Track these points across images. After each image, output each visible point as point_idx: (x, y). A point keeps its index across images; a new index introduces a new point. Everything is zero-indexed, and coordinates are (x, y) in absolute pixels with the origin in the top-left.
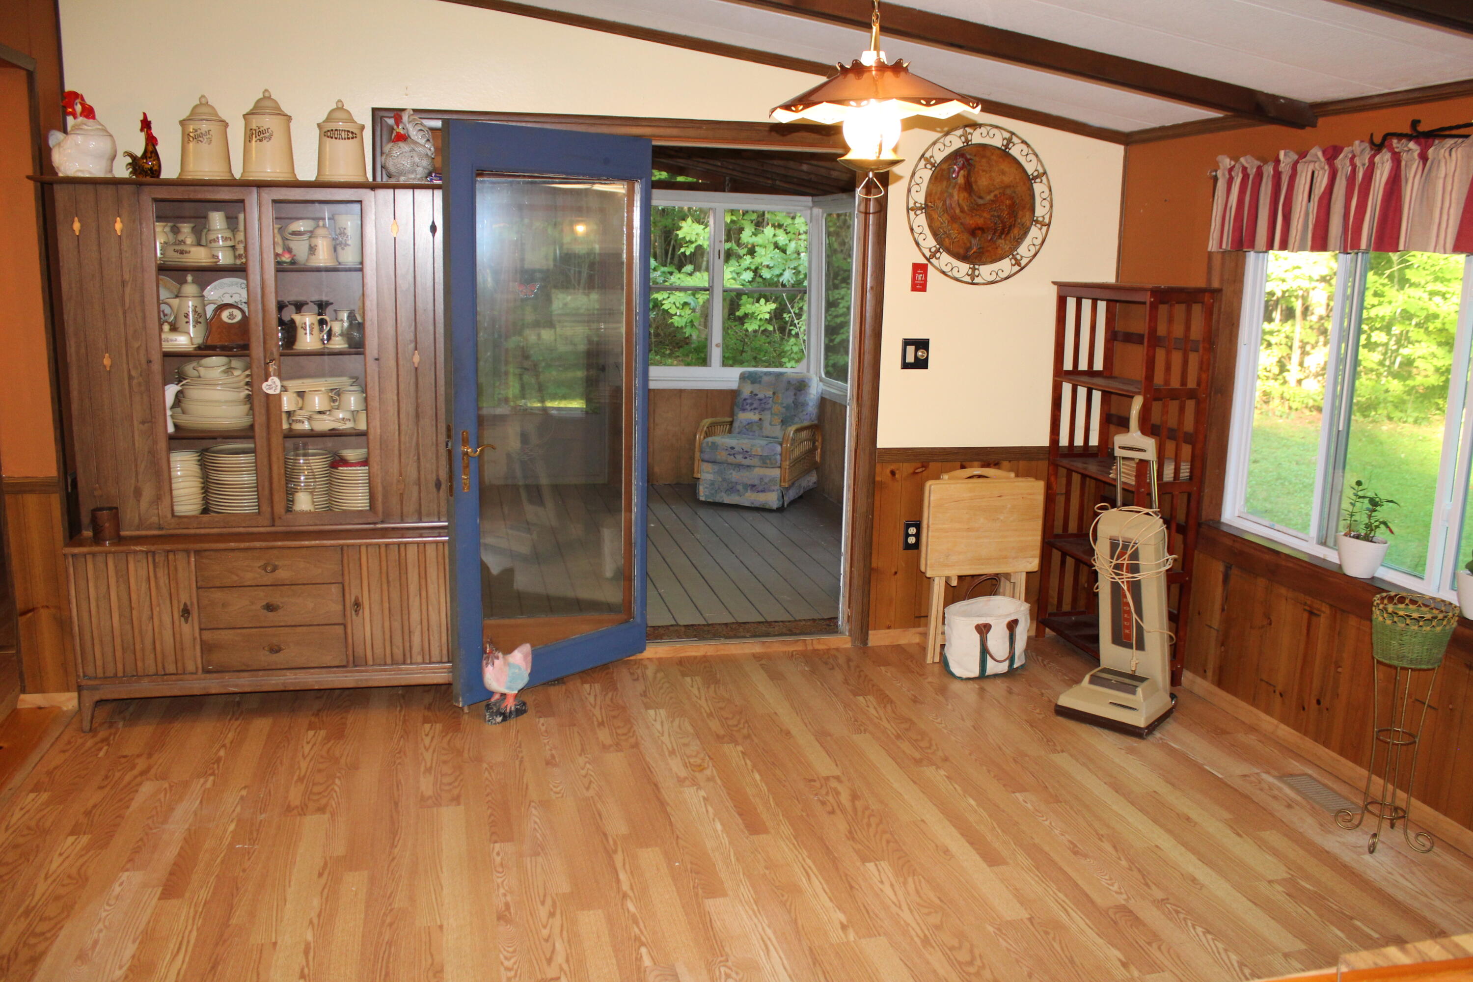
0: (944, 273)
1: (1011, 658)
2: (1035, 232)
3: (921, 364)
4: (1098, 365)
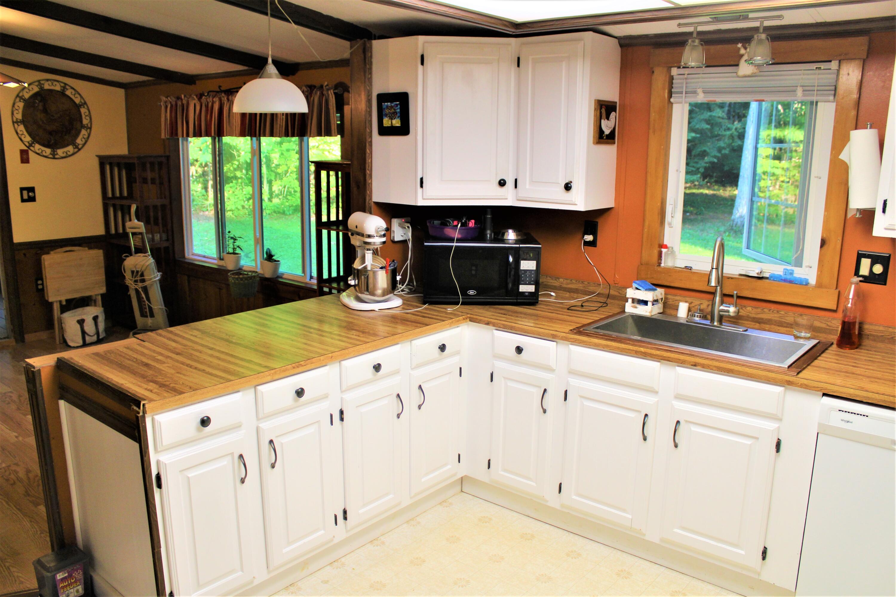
0: (38, 154)
1: (98, 333)
2: (84, 132)
3: (32, 199)
4: (125, 194)
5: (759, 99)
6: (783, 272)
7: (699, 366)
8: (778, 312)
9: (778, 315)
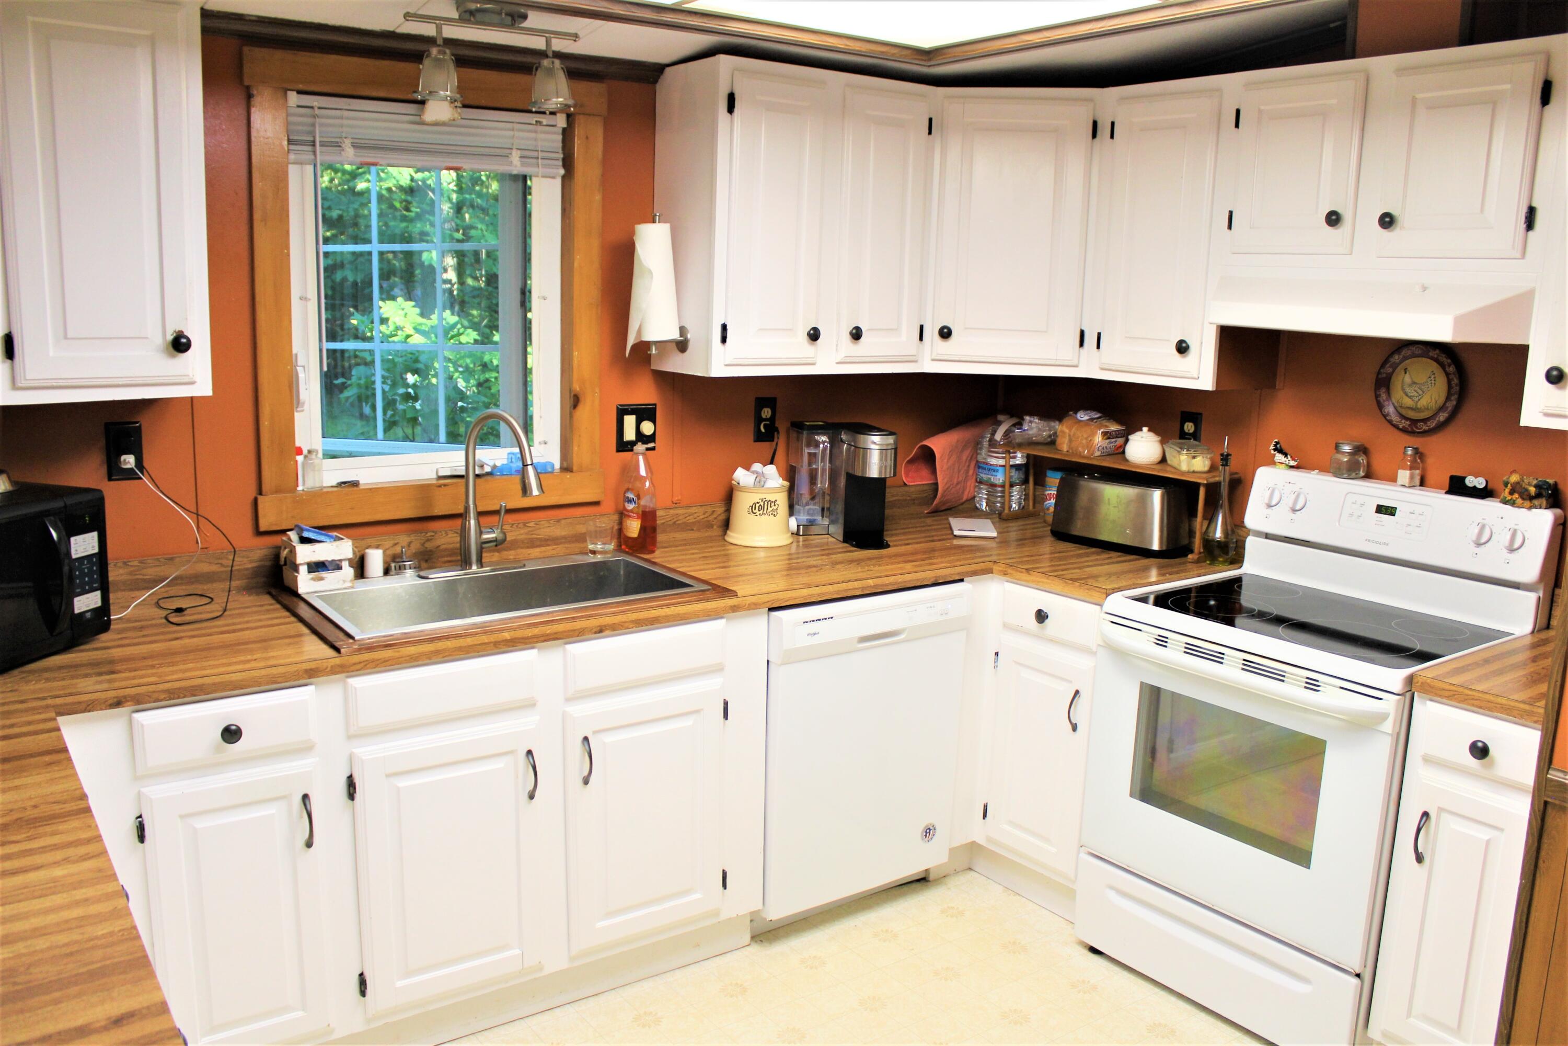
5: (455, 165)
6: (508, 459)
7: (607, 629)
8: (525, 524)
9: (526, 530)
